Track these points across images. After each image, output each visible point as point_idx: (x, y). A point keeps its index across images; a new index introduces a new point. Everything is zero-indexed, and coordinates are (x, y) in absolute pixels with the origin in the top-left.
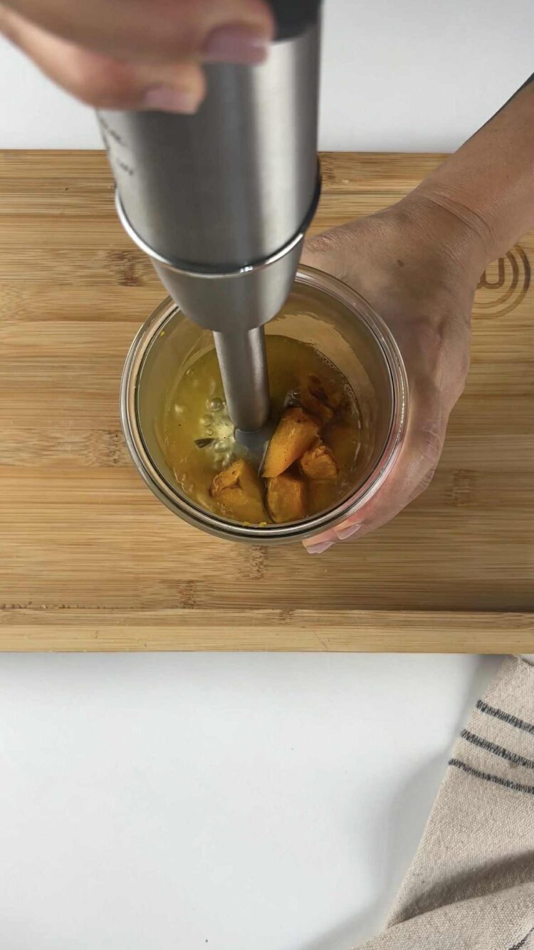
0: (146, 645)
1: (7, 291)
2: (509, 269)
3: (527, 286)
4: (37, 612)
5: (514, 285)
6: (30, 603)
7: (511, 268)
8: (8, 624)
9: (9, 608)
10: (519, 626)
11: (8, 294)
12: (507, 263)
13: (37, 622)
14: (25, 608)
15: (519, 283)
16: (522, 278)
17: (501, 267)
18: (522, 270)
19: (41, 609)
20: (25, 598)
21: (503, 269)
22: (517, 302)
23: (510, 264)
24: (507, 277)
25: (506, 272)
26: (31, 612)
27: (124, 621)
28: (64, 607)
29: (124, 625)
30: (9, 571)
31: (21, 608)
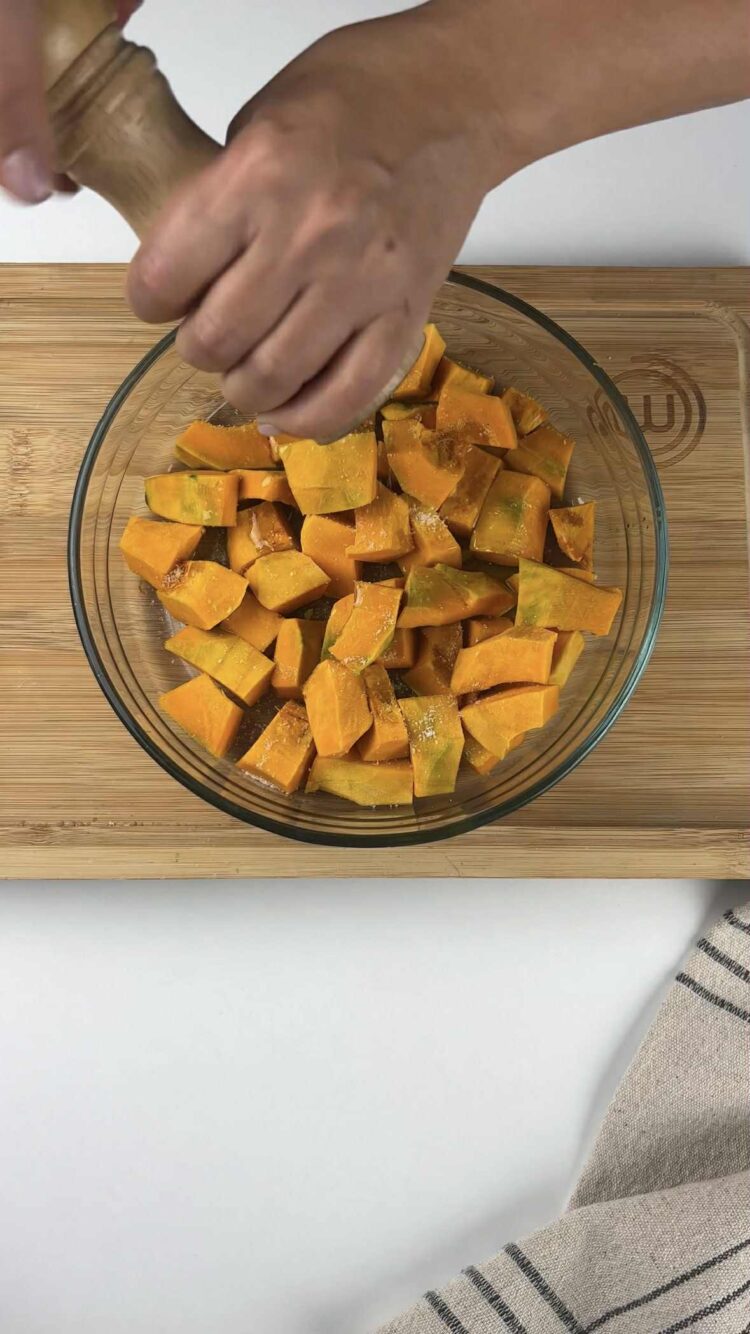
0: (237, 870)
1: (64, 437)
2: (679, 410)
3: (701, 428)
4: (104, 830)
5: (686, 427)
6: (95, 820)
7: (683, 407)
8: (67, 845)
9: (69, 826)
10: (695, 845)
11: (65, 441)
12: (677, 400)
13: (104, 842)
14: (88, 825)
15: (692, 425)
16: (696, 418)
17: (670, 406)
18: (696, 409)
19: (107, 826)
20: (89, 813)
21: (673, 408)
22: (690, 449)
23: (680, 401)
24: (677, 418)
25: (676, 411)
26: (97, 830)
27: (211, 841)
28: (136, 825)
29: (211, 846)
30: (68, 781)
31: (83, 825)
